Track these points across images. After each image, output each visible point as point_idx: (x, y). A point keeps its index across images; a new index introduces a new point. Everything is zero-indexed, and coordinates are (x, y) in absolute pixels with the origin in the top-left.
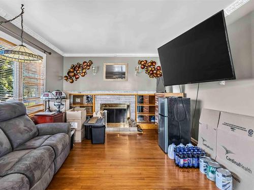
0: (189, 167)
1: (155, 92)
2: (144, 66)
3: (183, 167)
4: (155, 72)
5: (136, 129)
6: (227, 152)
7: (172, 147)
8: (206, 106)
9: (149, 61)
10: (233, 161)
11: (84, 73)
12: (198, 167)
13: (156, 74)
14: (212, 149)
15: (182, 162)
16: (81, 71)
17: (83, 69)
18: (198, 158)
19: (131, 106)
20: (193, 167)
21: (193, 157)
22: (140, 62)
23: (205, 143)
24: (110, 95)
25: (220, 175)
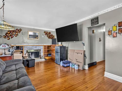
0: (67, 66)
1: (51, 44)
2: (46, 34)
3: (66, 67)
4: (50, 36)
5: (44, 59)
6: (76, 60)
7: (62, 62)
8: (70, 49)
9: (48, 32)
10: (78, 62)
11: (17, 35)
12: (69, 66)
13: (51, 37)
14: (72, 60)
15: (66, 65)
16: (15, 34)
17: (16, 32)
18: (69, 63)
19: (41, 50)
20: (68, 66)
21: (68, 63)
22: (45, 32)
23: (70, 59)
24: (32, 46)
25: (76, 66)
